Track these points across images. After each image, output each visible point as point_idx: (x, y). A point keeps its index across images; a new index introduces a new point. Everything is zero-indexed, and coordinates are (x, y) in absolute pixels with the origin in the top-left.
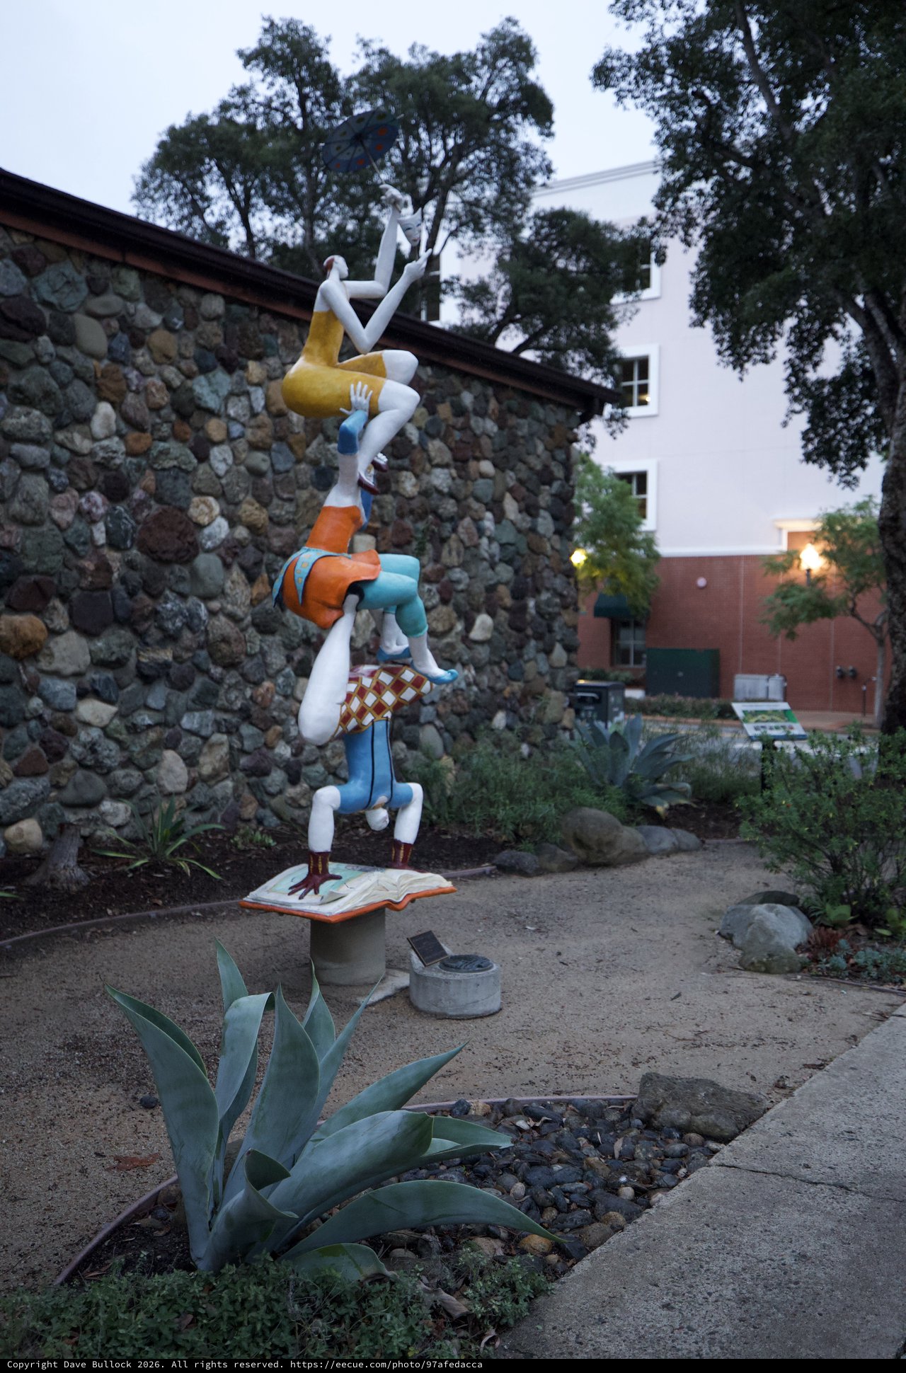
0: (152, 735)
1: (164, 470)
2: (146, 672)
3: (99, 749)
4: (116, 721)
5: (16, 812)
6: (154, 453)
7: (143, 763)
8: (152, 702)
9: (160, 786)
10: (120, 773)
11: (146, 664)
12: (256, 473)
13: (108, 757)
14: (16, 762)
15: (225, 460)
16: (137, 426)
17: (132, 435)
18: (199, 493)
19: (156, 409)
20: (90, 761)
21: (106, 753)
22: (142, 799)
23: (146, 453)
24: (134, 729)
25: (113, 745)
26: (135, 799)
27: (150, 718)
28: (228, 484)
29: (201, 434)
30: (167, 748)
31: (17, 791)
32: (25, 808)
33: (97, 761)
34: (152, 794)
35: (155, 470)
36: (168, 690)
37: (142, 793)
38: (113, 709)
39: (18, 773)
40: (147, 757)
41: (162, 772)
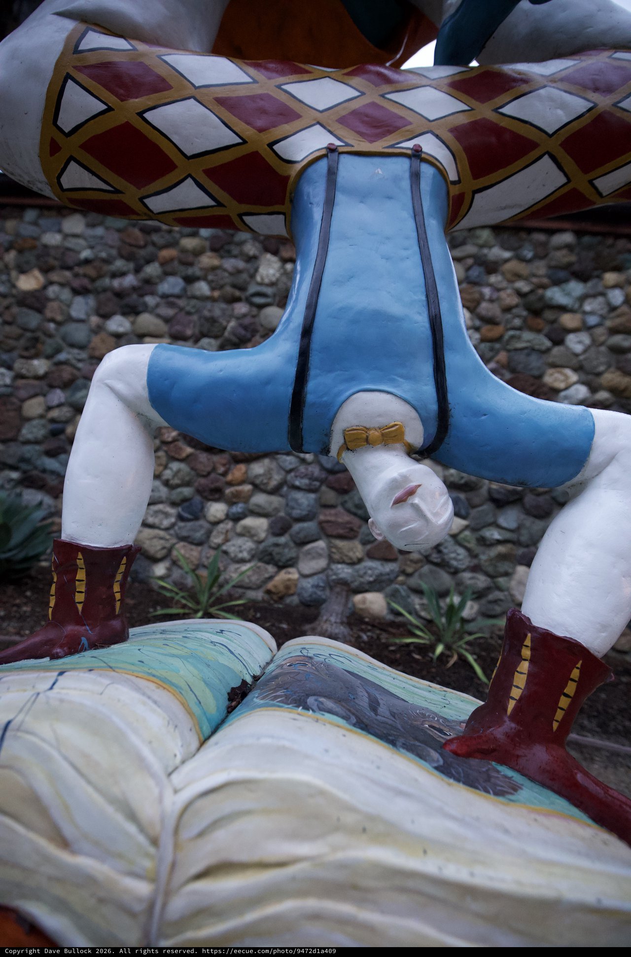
0: (501, 549)
1: (516, 350)
2: (496, 496)
3: (445, 551)
4: (467, 533)
5: (362, 583)
6: (506, 337)
7: (490, 570)
8: (502, 521)
9: (512, 596)
10: (467, 575)
11: (495, 489)
12: (617, 350)
13: (455, 559)
14: (369, 547)
15: (580, 342)
16: (490, 321)
17: (485, 328)
18: (554, 366)
19: (507, 310)
20: (435, 557)
21: (453, 555)
22: (490, 602)
23: (499, 339)
24: (484, 542)
25: (461, 551)
26: (483, 601)
27: (500, 534)
28: (585, 359)
29: (555, 326)
30: (521, 564)
31: (365, 567)
32: (370, 583)
33: (443, 560)
34: (501, 600)
35: (509, 351)
36: (523, 516)
37: (491, 597)
38: (464, 523)
39: (370, 556)
40: (496, 566)
41: (513, 583)
